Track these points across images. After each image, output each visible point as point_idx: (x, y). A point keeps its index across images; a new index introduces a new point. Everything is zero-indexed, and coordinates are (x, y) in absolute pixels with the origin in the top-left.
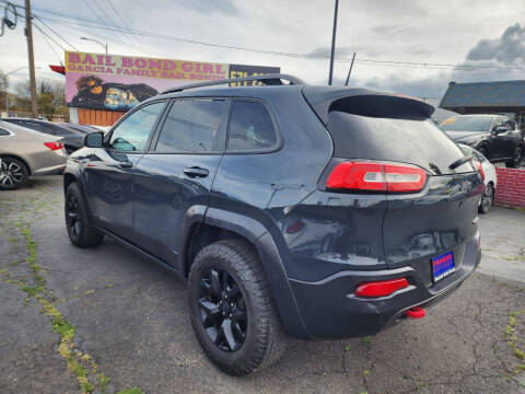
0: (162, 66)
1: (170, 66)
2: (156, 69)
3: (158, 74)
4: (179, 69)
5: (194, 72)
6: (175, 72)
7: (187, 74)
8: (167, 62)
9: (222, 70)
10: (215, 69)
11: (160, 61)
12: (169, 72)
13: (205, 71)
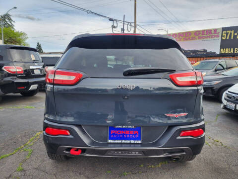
0: (184, 35)
1: (188, 34)
2: (181, 37)
3: (182, 39)
4: (193, 35)
5: (201, 35)
6: (191, 37)
7: (197, 37)
8: (186, 33)
9: (217, 32)
10: (213, 32)
11: (183, 33)
12: (187, 37)
13: (207, 33)
